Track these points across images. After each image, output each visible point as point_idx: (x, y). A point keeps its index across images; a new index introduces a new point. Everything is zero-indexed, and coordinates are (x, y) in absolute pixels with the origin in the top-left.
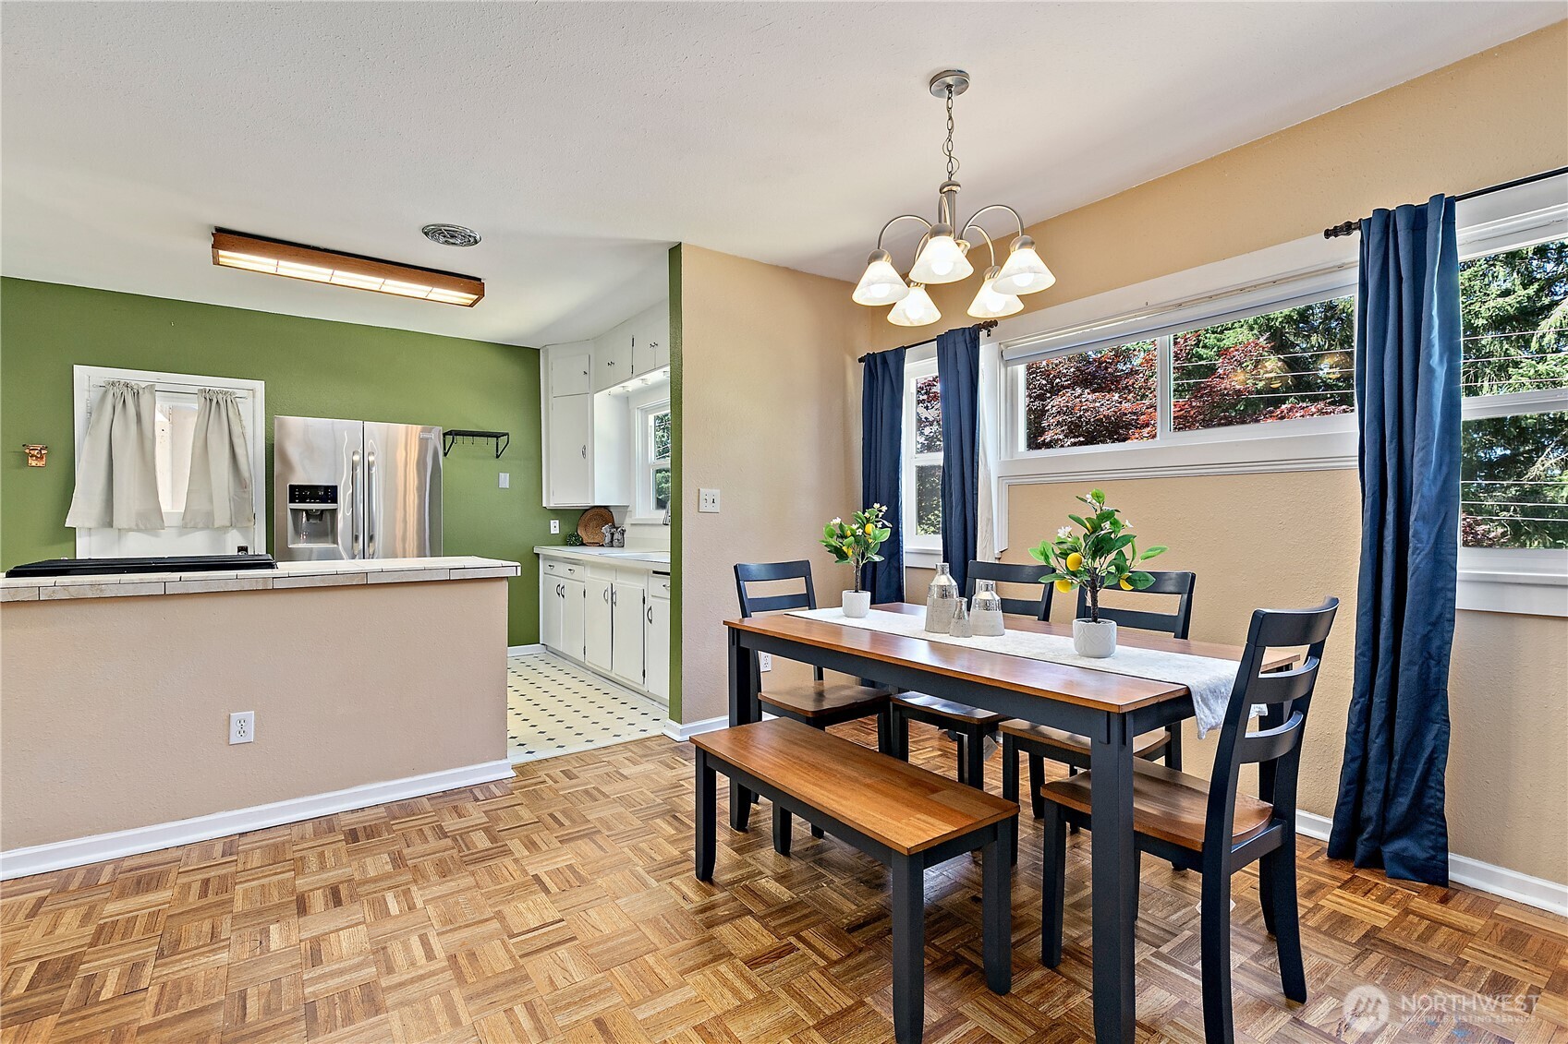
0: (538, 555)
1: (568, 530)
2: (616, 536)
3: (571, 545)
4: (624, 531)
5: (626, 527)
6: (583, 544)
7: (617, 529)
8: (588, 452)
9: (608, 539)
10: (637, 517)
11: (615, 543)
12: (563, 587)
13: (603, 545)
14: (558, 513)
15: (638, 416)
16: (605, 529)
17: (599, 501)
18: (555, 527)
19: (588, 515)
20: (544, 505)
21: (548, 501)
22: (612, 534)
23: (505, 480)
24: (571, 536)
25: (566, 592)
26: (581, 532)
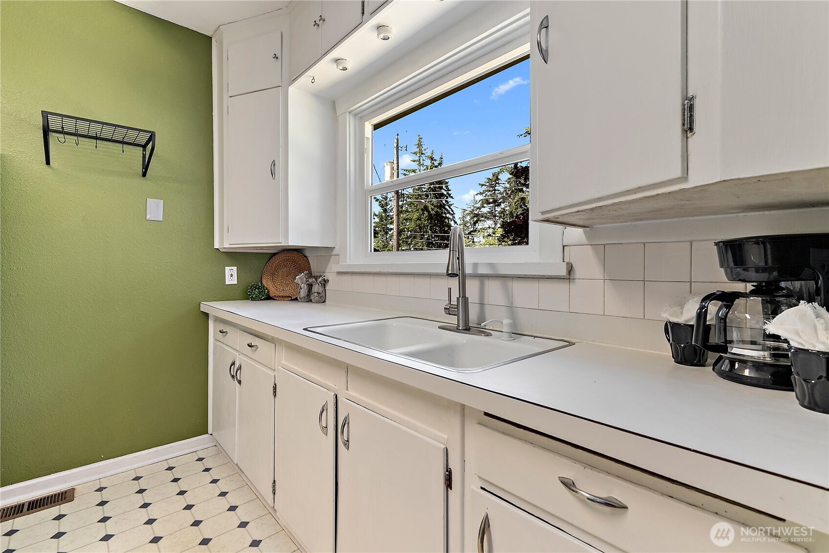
0: (206, 315)
1: (251, 279)
2: (316, 288)
3: (253, 299)
4: (325, 282)
5: (328, 276)
6: (269, 298)
7: (316, 278)
8: (279, 169)
9: (303, 293)
10: (348, 263)
11: (314, 297)
12: (240, 368)
13: (296, 299)
14: (235, 257)
15: (350, 124)
16: (300, 278)
17: (294, 241)
18: (231, 275)
19: (276, 261)
20: (216, 246)
21: (222, 241)
22: (310, 286)
23: (155, 210)
24: (255, 287)
25: (244, 375)
26: (267, 283)
